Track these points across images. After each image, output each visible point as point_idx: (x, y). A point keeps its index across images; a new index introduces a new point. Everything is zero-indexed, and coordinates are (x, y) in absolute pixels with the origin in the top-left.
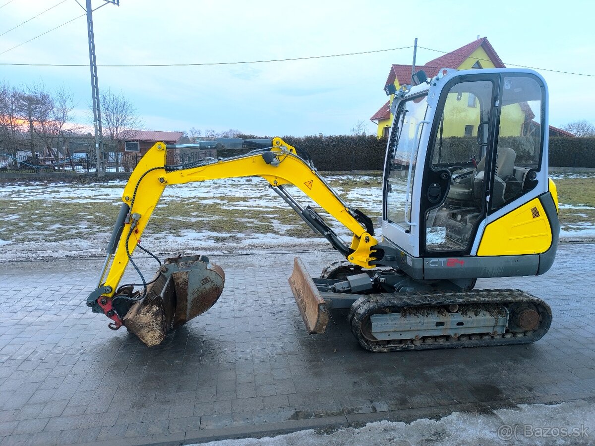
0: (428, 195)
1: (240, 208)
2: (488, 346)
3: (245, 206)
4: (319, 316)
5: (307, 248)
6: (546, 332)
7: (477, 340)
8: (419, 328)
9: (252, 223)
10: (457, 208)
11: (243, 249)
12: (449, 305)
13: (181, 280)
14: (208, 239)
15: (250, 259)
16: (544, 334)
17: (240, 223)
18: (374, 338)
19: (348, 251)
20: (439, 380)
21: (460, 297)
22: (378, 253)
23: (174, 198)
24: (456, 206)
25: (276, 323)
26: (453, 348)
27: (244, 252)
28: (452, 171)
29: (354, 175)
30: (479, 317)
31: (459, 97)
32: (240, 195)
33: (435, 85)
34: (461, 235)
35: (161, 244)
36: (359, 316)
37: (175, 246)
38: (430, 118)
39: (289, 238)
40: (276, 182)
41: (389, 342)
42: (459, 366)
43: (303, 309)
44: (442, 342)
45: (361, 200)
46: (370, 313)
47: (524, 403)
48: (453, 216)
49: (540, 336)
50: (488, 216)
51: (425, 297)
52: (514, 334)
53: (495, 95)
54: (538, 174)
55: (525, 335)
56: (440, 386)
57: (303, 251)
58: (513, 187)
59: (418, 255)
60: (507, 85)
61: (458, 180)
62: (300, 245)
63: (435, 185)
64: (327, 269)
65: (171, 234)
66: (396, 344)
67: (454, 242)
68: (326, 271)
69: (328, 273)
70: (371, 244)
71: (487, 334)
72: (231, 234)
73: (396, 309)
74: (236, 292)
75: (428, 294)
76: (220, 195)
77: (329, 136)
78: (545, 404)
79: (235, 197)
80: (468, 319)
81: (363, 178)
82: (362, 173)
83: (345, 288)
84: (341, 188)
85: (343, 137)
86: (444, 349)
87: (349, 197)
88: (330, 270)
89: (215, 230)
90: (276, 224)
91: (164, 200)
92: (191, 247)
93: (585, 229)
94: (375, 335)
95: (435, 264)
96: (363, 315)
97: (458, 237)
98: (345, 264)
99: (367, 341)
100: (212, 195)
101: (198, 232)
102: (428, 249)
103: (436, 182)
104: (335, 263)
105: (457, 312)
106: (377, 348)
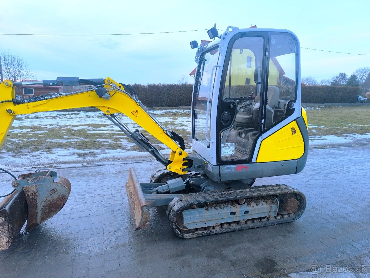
0: (222, 120)
1: (100, 132)
2: (266, 226)
3: (104, 131)
4: (142, 216)
5: (145, 159)
6: (303, 213)
7: (258, 222)
8: (218, 218)
9: (108, 142)
10: (242, 129)
11: (98, 161)
12: (238, 200)
13: (31, 192)
14: (73, 155)
15: (103, 169)
16: (302, 214)
17: (98, 142)
18: (186, 228)
19: (167, 162)
20: (233, 258)
21: (246, 193)
22: (189, 163)
23: (54, 126)
24: (241, 128)
25: (113, 219)
26: (242, 230)
27: (99, 164)
28: (238, 103)
29: (180, 109)
30: (259, 206)
31: (241, 51)
32: (103, 123)
33: (224, 38)
34: (245, 148)
35: (36, 160)
36: (174, 213)
37: (46, 161)
38: (221, 63)
39: (133, 152)
40: (108, 112)
41: (197, 230)
42: (247, 244)
43: (132, 209)
44: (234, 226)
45: (184, 125)
46: (182, 209)
47: (293, 273)
48: (240, 134)
49: (299, 216)
50: (263, 134)
51: (222, 194)
52: (282, 216)
53: (265, 48)
54: (294, 104)
55: (289, 216)
56: (233, 264)
57: (142, 161)
58: (279, 114)
59: (216, 164)
60: (273, 41)
61: (242, 110)
62: (140, 157)
63: (226, 112)
64: (154, 175)
65: (46, 152)
66: (202, 230)
67: (241, 153)
68: (153, 177)
69: (154, 178)
70: (183, 156)
71: (265, 217)
72: (90, 151)
73: (200, 205)
74: (87, 195)
75: (223, 192)
76: (88, 123)
77: (163, 84)
78: (307, 271)
79: (98, 125)
80: (252, 208)
81: (185, 111)
82: (185, 108)
83: (165, 190)
84: (172, 118)
85: (172, 85)
86: (236, 231)
87: (176, 123)
88: (156, 176)
89: (80, 148)
90: (124, 142)
91: (47, 127)
92: (59, 161)
93: (317, 139)
94: (186, 226)
95: (227, 170)
96: (176, 212)
97: (243, 149)
98: (167, 171)
99: (180, 231)
100: (83, 123)
101: (67, 150)
102: (223, 159)
103: (226, 110)
104: (160, 171)
105: (244, 204)
106: (188, 236)
